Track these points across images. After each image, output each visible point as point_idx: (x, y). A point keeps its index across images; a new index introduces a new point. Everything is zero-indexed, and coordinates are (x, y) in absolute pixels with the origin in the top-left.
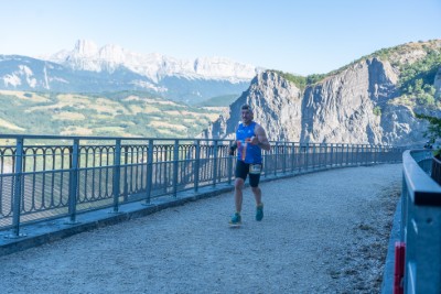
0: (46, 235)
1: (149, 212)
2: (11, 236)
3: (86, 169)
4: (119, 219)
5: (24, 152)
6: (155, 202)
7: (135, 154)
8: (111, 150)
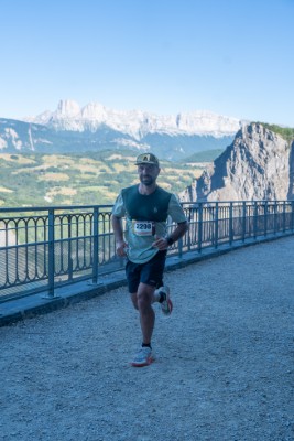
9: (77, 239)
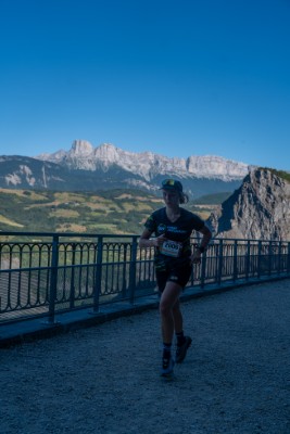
9: (81, 266)
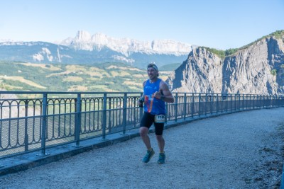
0: (61, 154)
1: (125, 139)
2: (40, 154)
3: (85, 113)
4: (106, 144)
5: (47, 103)
6: (129, 133)
7: (115, 103)
8: (100, 100)
